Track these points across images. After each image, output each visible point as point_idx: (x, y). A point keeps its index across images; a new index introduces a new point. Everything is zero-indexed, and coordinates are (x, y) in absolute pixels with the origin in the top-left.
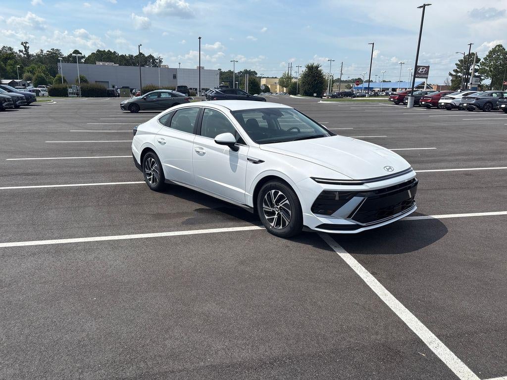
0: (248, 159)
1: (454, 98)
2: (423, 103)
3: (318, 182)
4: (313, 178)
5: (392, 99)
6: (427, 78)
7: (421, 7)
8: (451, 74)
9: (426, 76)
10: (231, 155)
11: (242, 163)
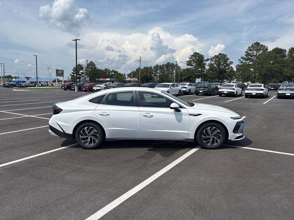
0: (190, 115)
1: (100, 87)
2: (84, 89)
3: (234, 119)
4: (231, 118)
5: (63, 88)
6: (63, 76)
7: (75, 40)
8: (71, 75)
9: (63, 75)
10: (175, 114)
11: (185, 118)
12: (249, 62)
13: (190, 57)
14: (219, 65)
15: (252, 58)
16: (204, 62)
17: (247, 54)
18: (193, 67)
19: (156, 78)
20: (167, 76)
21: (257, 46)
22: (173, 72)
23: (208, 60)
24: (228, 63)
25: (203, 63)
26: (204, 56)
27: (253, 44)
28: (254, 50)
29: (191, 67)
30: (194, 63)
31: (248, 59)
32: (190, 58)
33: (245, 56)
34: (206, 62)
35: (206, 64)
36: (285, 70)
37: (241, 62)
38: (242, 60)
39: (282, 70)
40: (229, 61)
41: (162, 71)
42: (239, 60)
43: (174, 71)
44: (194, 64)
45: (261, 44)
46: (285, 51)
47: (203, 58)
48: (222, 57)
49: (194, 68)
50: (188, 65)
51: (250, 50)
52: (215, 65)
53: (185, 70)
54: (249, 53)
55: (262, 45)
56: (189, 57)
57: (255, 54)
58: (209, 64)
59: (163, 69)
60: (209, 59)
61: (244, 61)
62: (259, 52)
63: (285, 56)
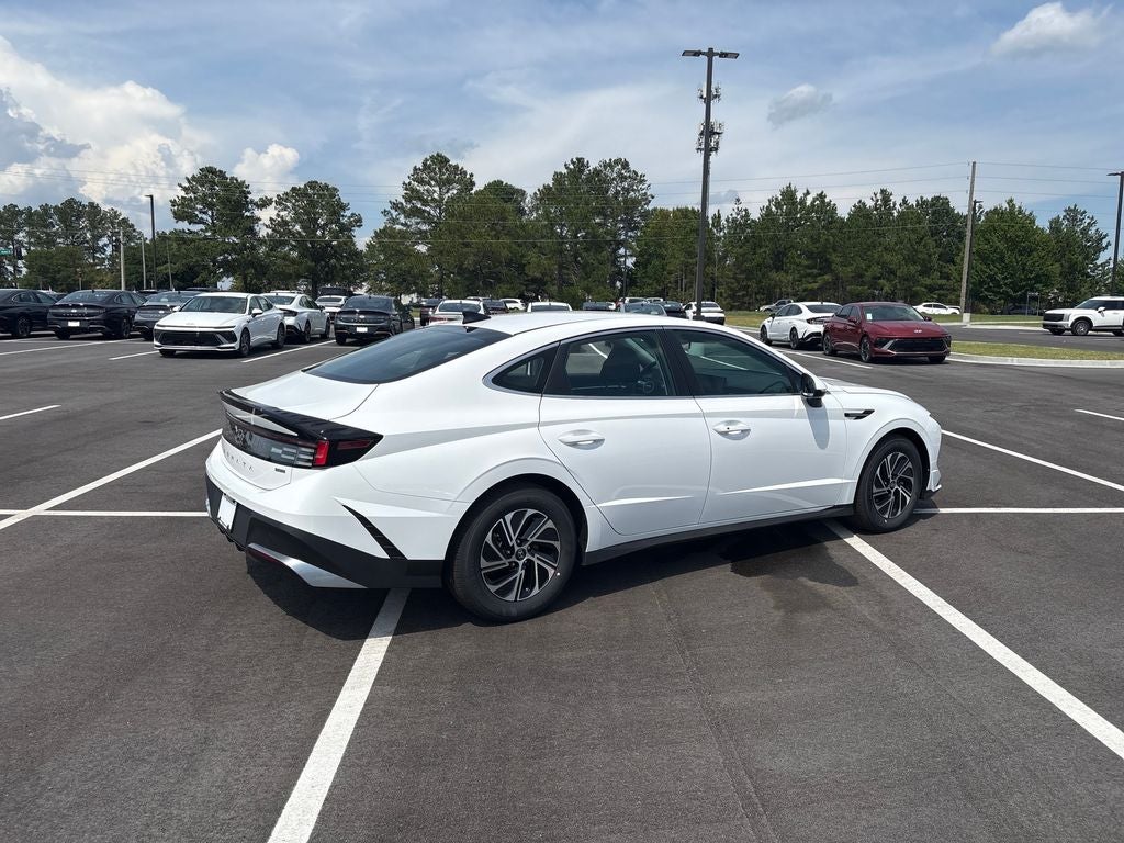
0: (847, 415)
11: (837, 426)
12: (418, 223)
13: (187, 185)
14: (310, 224)
15: (428, 209)
16: (249, 210)
17: (412, 195)
18: (203, 227)
19: (11, 268)
20: (72, 258)
21: (438, 168)
22: (101, 244)
23: (265, 203)
24: (344, 220)
25: (248, 214)
26: (247, 187)
27: (427, 160)
28: (433, 183)
29: (196, 228)
30: (205, 213)
31: (415, 212)
32: (185, 189)
33: (403, 201)
34: (258, 213)
35: (259, 219)
36: (532, 256)
37: (394, 221)
38: (394, 213)
39: (522, 256)
40: (348, 213)
41: (39, 238)
42: (385, 212)
43: (105, 240)
44: (204, 216)
45: (453, 162)
46: (523, 193)
47: (245, 194)
48: (320, 196)
49: (209, 234)
50: (178, 217)
51: (421, 182)
52: (298, 227)
53: (169, 239)
54: (418, 191)
55: (456, 167)
56: (180, 185)
57: (436, 196)
58: (271, 219)
59: (47, 226)
60: (270, 201)
61: (402, 219)
62: (447, 192)
63: (521, 212)
